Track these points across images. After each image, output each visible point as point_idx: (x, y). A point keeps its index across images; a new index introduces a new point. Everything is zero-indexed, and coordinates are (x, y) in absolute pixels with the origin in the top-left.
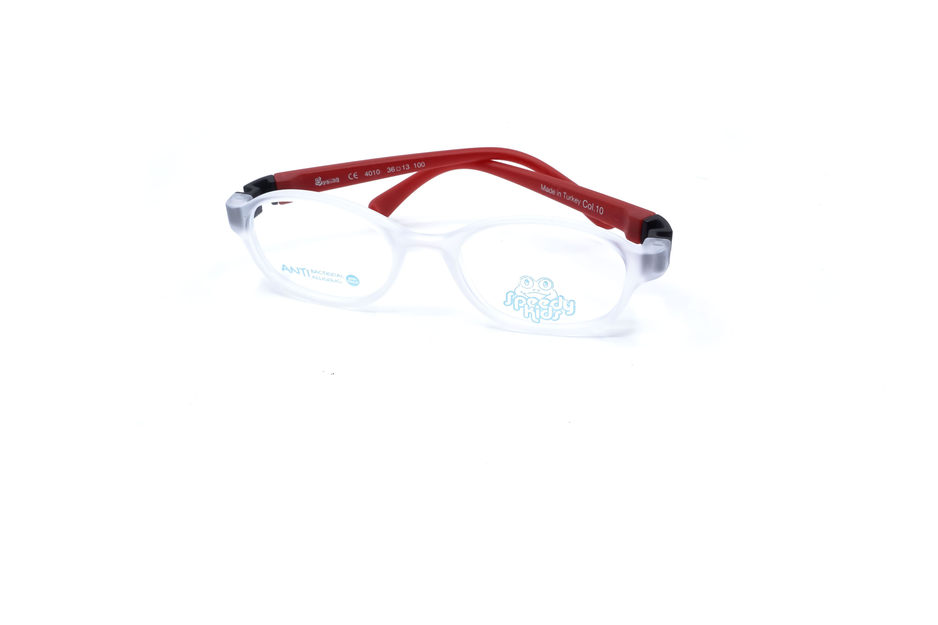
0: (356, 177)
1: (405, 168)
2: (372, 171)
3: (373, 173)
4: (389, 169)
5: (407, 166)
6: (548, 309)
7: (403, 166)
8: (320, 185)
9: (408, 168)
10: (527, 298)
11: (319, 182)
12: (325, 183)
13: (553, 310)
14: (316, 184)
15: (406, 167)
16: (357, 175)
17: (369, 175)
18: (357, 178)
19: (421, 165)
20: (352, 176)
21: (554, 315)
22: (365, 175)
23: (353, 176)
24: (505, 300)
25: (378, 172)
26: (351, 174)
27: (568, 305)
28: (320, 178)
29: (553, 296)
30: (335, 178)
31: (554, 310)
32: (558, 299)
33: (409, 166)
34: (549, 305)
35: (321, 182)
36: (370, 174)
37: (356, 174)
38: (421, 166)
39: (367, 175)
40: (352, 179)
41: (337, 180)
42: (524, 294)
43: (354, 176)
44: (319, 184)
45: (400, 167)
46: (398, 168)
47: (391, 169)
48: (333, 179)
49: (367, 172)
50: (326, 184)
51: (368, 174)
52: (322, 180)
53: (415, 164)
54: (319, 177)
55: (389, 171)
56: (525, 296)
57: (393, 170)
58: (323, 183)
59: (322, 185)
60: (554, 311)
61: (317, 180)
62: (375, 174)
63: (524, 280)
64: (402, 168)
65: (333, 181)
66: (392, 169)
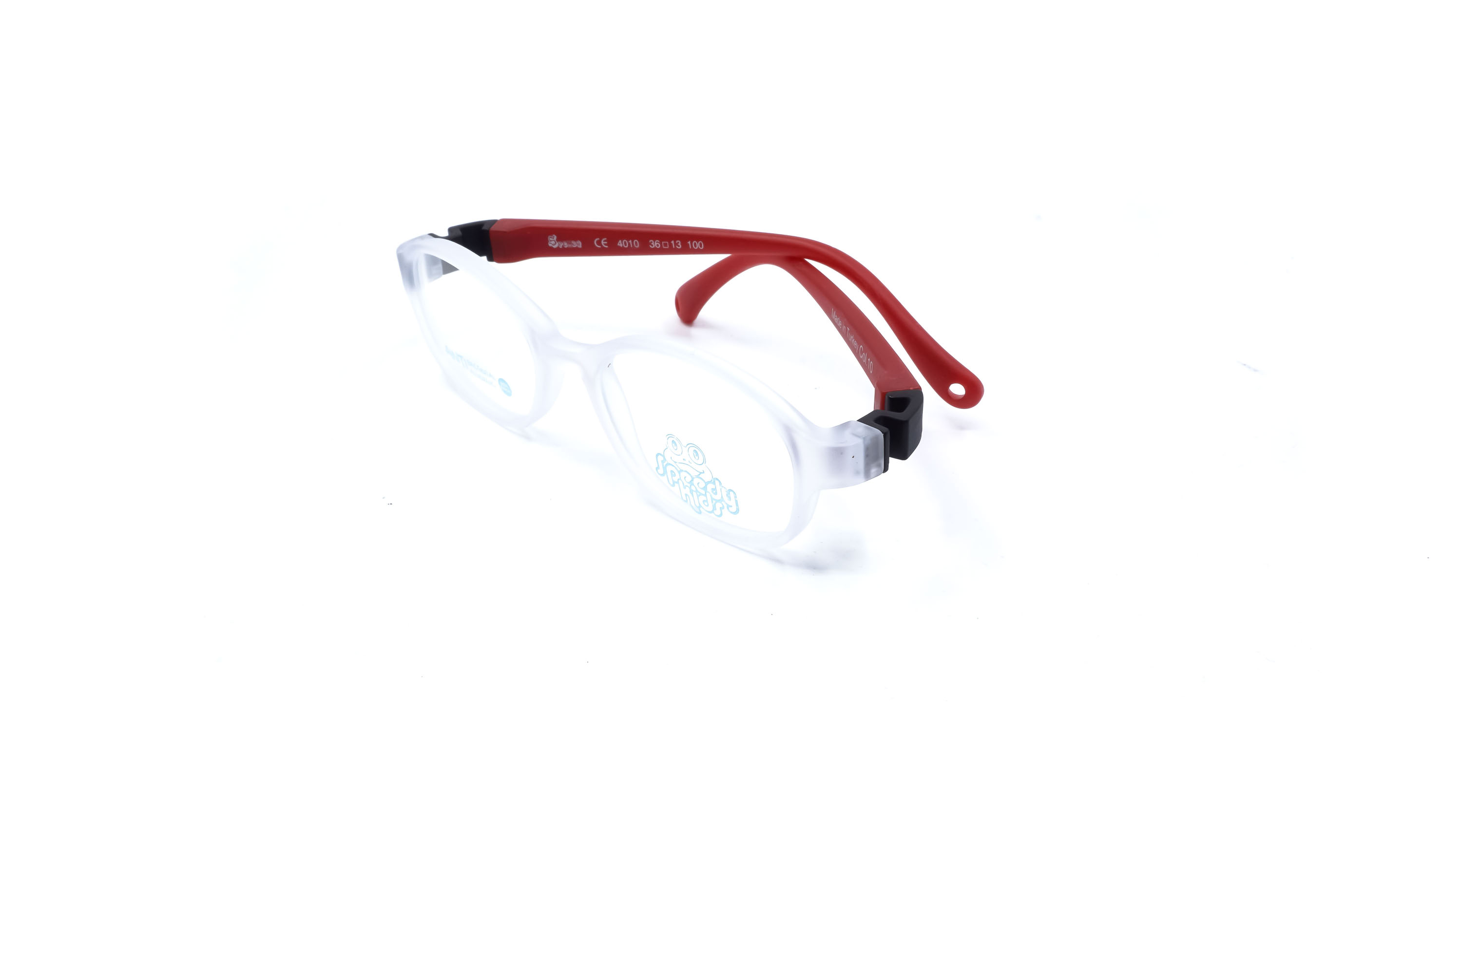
0: (605, 244)
1: (675, 246)
2: (628, 240)
3: (629, 244)
4: (652, 242)
5: (678, 243)
6: (705, 495)
7: (673, 242)
8: (555, 247)
9: (679, 246)
10: (679, 470)
11: (553, 242)
12: (561, 245)
13: (712, 499)
14: (550, 245)
15: (676, 244)
16: (606, 243)
17: (623, 246)
18: (607, 247)
19: (698, 245)
20: (599, 243)
21: (714, 508)
22: (618, 245)
23: (601, 243)
24: (657, 466)
25: (636, 244)
26: (598, 239)
27: (728, 495)
28: (555, 237)
29: (707, 477)
30: (576, 240)
31: (715, 500)
32: (714, 483)
33: (681, 244)
34: (705, 488)
35: (556, 243)
36: (626, 245)
37: (604, 241)
38: (698, 247)
39: (621, 245)
40: (600, 247)
41: (578, 244)
42: (675, 462)
43: (603, 243)
44: (553, 245)
45: (667, 242)
46: (664, 243)
47: (654, 244)
48: (573, 242)
49: (620, 241)
50: (563, 246)
51: (622, 243)
52: (558, 240)
53: (689, 243)
54: (554, 235)
55: (652, 246)
56: (675, 465)
57: (658, 245)
58: (559, 245)
59: (558, 248)
60: (714, 502)
61: (551, 239)
62: (631, 246)
63: (671, 439)
64: (671, 245)
65: (573, 244)
66: (656, 244)
